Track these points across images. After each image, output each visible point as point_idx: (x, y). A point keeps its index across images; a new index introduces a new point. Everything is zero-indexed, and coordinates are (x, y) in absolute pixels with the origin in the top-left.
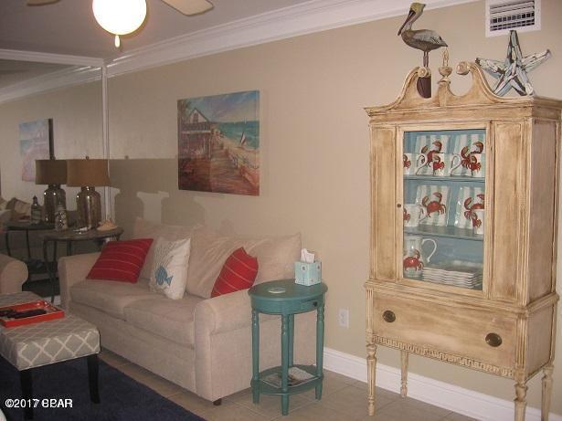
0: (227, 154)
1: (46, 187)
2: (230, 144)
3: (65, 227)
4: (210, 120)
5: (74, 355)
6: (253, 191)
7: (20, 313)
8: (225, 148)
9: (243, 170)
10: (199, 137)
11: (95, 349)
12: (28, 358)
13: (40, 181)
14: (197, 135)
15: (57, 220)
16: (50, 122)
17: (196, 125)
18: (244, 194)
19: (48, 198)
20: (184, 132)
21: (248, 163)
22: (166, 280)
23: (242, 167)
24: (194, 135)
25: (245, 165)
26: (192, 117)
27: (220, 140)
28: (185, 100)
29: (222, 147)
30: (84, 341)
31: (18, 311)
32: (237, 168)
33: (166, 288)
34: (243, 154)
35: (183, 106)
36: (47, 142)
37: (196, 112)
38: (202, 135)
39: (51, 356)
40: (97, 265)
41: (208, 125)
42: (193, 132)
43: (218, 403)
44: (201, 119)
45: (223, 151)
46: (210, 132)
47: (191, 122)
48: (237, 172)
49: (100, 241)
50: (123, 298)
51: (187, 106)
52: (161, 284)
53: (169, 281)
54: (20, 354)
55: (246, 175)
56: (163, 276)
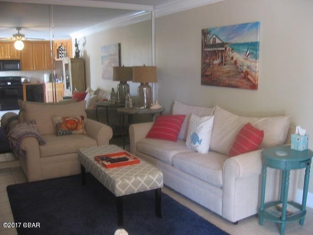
0: (236, 62)
1: (119, 82)
2: (238, 57)
3: (131, 106)
4: (224, 42)
5: (148, 188)
6: (254, 87)
7: (114, 160)
8: (234, 59)
9: (247, 73)
10: (217, 52)
11: (160, 185)
12: (121, 189)
13: (116, 79)
14: (215, 51)
15: (126, 102)
16: (119, 45)
17: (214, 45)
18: (247, 88)
19: (120, 89)
20: (206, 50)
21: (251, 69)
22: (199, 142)
23: (246, 71)
24: (213, 51)
25: (249, 70)
26: (212, 40)
27: (231, 54)
28: (207, 30)
29: (232, 58)
30: (155, 179)
31: (113, 158)
32: (242, 72)
33: (197, 146)
34: (247, 63)
35: (205, 33)
36: (117, 57)
37: (214, 36)
38: (219, 51)
39: (135, 188)
40: (152, 130)
41: (222, 45)
42: (212, 49)
43: (236, 223)
44: (218, 41)
45: (233, 61)
46: (224, 49)
47: (211, 43)
48: (243, 75)
49: (152, 115)
50: (170, 151)
51: (208, 33)
52: (195, 143)
53: (200, 142)
54: (117, 186)
55: (249, 77)
56: (195, 139)
